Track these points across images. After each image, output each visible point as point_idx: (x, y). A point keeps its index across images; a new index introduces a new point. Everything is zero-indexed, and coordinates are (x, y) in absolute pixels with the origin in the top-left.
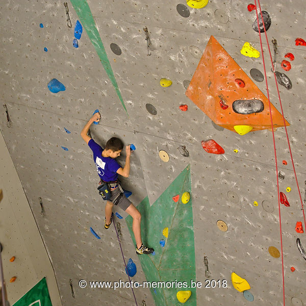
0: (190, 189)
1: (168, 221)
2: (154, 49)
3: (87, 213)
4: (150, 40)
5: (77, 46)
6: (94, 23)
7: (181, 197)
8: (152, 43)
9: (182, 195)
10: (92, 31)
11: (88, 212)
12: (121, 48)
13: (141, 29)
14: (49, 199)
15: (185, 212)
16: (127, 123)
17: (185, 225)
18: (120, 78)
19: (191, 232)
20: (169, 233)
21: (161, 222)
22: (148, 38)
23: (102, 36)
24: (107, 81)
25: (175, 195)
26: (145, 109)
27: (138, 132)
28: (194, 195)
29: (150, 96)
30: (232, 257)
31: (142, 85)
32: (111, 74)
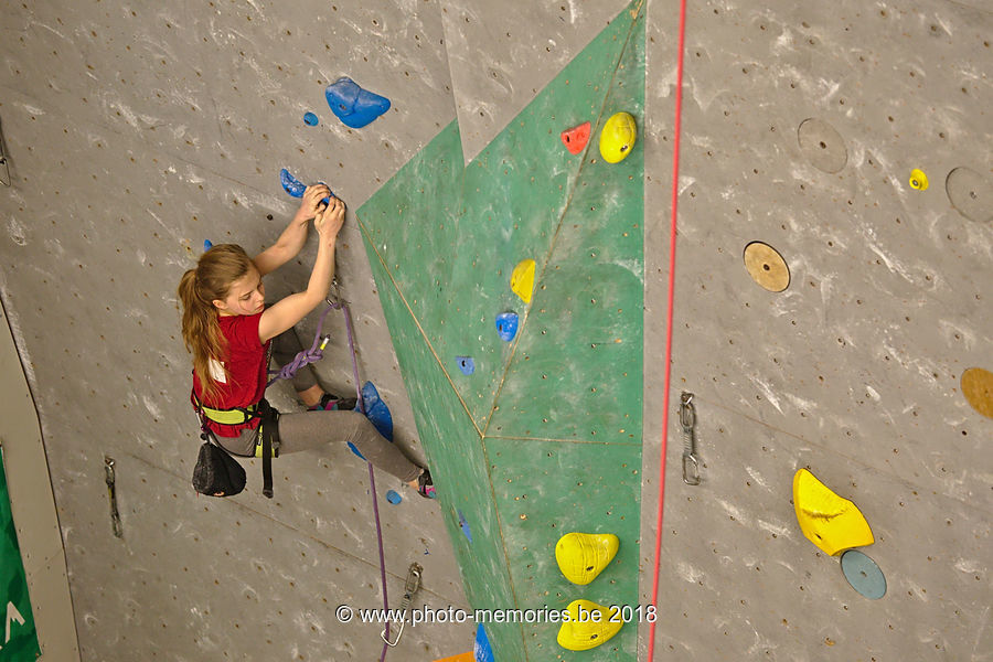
0: (639, 99)
1: (536, 231)
3: (195, 180)
7: (596, 136)
9: (601, 125)
11: (199, 175)
14: (31, 109)
15: (613, 200)
17: (608, 255)
19: (633, 286)
20: (540, 286)
21: (507, 235)
25: (572, 121)
28: (656, 128)
30: (802, 404)
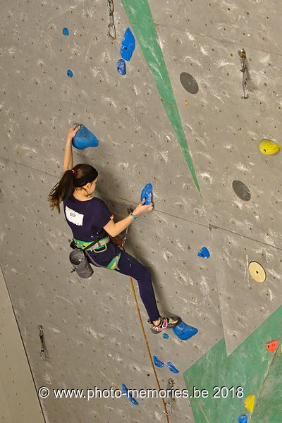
1: (255, 383)
2: (253, 88)
3: (119, 360)
4: (248, 73)
5: (124, 72)
6: (155, 36)
7: (280, 346)
8: (252, 77)
10: (152, 49)
11: (120, 357)
12: (199, 81)
13: (235, 53)
14: (56, 330)
16: (200, 210)
18: (193, 133)
20: (257, 405)
21: (244, 384)
22: (245, 69)
23: (167, 58)
24: (169, 136)
25: (270, 339)
26: (230, 188)
27: (216, 228)
29: (242, 168)
31: (229, 147)
32: (179, 126)
